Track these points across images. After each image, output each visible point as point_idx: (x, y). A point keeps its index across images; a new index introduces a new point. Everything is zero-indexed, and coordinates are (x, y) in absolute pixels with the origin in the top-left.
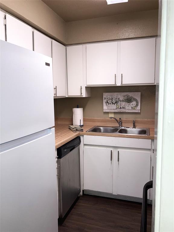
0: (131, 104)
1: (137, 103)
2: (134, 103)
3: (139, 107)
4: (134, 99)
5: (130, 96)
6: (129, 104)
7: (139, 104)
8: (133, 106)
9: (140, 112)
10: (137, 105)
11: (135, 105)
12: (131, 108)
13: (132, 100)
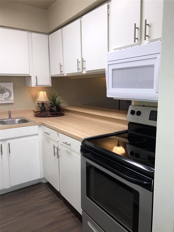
0: (4, 94)
1: (10, 94)
2: (7, 94)
3: (12, 98)
4: (6, 89)
5: (2, 87)
6: (1, 94)
7: (13, 95)
8: (6, 97)
9: (13, 102)
10: (10, 96)
11: (8, 96)
12: (4, 99)
13: (5, 91)
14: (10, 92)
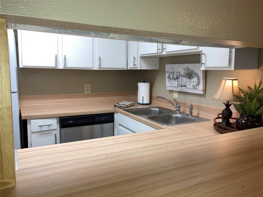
0: (193, 80)
1: (199, 80)
2: (195, 79)
3: (201, 86)
4: (195, 73)
5: (191, 69)
6: (190, 80)
8: (194, 84)
9: (202, 93)
10: (199, 83)
11: (196, 83)
12: (192, 87)
13: (193, 76)
14: (199, 78)
